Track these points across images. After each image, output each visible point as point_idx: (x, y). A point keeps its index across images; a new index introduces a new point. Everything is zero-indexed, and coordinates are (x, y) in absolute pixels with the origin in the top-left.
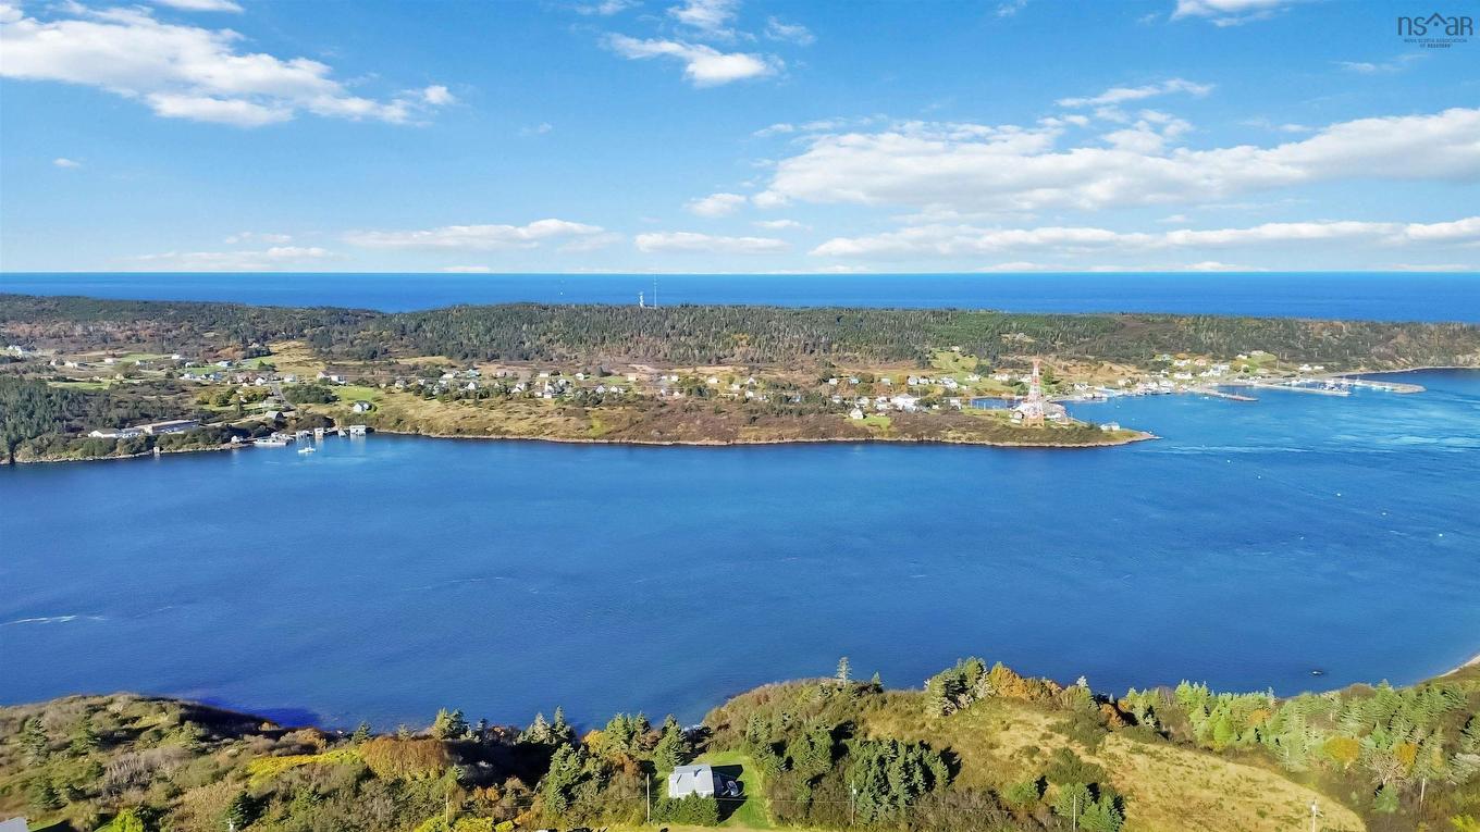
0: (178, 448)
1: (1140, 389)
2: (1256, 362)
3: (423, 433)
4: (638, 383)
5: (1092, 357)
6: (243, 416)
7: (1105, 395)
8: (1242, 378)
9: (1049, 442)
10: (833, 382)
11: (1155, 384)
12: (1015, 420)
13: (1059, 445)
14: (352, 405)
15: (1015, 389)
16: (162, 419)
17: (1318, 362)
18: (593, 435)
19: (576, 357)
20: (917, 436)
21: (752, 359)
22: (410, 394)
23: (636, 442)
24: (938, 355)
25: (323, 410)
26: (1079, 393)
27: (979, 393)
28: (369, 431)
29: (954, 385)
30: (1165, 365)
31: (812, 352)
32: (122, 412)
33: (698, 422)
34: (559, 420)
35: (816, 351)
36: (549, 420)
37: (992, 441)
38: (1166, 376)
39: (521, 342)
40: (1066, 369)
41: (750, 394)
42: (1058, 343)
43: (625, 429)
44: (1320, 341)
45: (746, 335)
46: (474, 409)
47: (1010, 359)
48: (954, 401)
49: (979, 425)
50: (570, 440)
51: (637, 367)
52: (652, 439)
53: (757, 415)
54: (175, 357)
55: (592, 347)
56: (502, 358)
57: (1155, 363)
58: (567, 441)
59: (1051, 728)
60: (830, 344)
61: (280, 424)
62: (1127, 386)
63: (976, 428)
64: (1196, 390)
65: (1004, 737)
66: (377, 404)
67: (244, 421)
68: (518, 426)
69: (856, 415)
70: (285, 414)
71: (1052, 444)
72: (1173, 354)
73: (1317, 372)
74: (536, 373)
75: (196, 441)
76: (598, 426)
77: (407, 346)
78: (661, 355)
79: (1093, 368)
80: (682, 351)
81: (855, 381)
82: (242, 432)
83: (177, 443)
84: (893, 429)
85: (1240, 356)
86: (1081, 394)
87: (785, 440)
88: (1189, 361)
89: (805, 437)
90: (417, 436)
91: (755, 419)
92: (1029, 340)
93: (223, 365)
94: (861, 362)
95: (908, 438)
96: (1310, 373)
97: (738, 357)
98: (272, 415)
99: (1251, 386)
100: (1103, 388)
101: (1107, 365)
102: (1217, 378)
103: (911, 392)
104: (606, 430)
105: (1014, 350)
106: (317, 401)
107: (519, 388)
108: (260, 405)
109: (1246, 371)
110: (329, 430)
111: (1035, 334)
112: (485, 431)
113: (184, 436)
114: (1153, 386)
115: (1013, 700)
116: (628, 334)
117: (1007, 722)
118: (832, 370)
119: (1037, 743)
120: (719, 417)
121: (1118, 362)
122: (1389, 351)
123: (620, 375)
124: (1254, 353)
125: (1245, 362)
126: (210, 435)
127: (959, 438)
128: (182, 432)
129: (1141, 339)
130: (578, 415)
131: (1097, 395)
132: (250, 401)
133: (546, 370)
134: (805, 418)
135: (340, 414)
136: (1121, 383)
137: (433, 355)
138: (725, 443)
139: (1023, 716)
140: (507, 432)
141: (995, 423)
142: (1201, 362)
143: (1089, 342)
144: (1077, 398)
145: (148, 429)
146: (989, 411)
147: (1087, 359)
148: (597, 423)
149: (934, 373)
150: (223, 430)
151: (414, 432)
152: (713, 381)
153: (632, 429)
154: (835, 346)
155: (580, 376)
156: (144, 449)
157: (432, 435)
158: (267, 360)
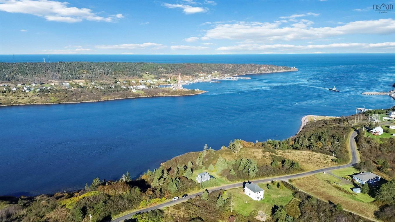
1: (195, 81)
2: (216, 74)
4: (55, 86)
7: (189, 83)
8: (214, 78)
10: (119, 83)
13: (187, 95)
15: (167, 82)
17: (228, 73)
18: (53, 102)
20: (152, 95)
24: (143, 75)
27: (159, 84)
30: (198, 75)
31: (107, 75)
38: (198, 78)
40: (176, 77)
42: (172, 71)
43: (64, 99)
47: (162, 75)
48: (155, 86)
53: (105, 92)
57: (196, 75)
62: (192, 81)
63: (166, 92)
64: (207, 81)
69: (133, 91)
72: (198, 73)
73: (229, 76)
79: (182, 77)
80: (65, 76)
81: (125, 82)
84: (145, 94)
85: (212, 73)
88: (202, 74)
89: (121, 98)
92: (165, 70)
94: (123, 77)
95: (150, 96)
96: (227, 76)
97: (85, 77)
100: (187, 81)
101: (185, 76)
102: (209, 78)
105: (162, 73)
109: (215, 76)
111: (166, 69)
114: (197, 80)
121: (187, 75)
122: (241, 70)
124: (215, 72)
125: (214, 74)
127: (163, 95)
133: (19, 83)
136: (191, 80)
138: (98, 101)
142: (205, 74)
143: (179, 71)
146: (166, 88)
147: (180, 75)
149: (144, 79)
152: (81, 84)
153: (66, 99)
155: (34, 85)
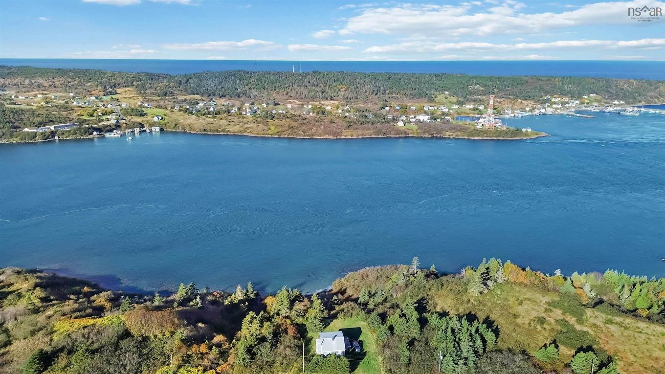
0: (67, 137)
1: (537, 112)
2: (592, 100)
3: (187, 131)
4: (292, 108)
5: (512, 97)
6: (100, 122)
7: (520, 115)
8: (585, 107)
9: (496, 137)
10: (387, 108)
11: (544, 110)
12: (479, 126)
13: (502, 139)
14: (153, 117)
15: (477, 112)
16: (59, 123)
17: (622, 99)
18: (271, 133)
19: (262, 96)
20: (431, 134)
21: (347, 98)
22: (182, 112)
23: (292, 137)
24: (438, 96)
25: (139, 119)
26: (508, 114)
27: (459, 114)
28: (161, 130)
29: (446, 110)
30: (548, 101)
31: (376, 94)
32: (40, 119)
33: (322, 127)
34: (254, 125)
35: (379, 94)
36: (249, 126)
37: (468, 136)
38: (548, 106)
39: (236, 89)
40: (500, 102)
41: (347, 114)
42: (495, 90)
43: (286, 131)
44: (623, 89)
45: (344, 86)
46: (212, 120)
47: (473, 98)
48: (447, 118)
49: (461, 129)
50: (259, 136)
51: (292, 101)
52: (299, 135)
53: (351, 124)
54: (71, 95)
55: (270, 91)
56: (227, 96)
57: (543, 100)
58: (257, 136)
59: (549, 304)
60: (385, 91)
61: (118, 126)
62: (531, 111)
63: (460, 130)
64: (565, 113)
65: (520, 310)
66: (166, 117)
67: (100, 124)
68: (233, 129)
69: (400, 124)
70: (120, 121)
71: (498, 138)
72: (552, 95)
73: (622, 104)
74: (243, 103)
75: (76, 134)
76: (273, 129)
77: (182, 90)
78: (303, 96)
79: (513, 102)
80: (313, 93)
81: (398, 108)
82: (99, 130)
83: (66, 134)
84: (419, 131)
85: (584, 96)
86: (509, 114)
87: (365, 136)
88: (558, 98)
89: (376, 135)
90: (185, 133)
91: (350, 126)
92: (482, 89)
93: (93, 98)
94: (401, 99)
95: (426, 135)
96: (619, 105)
97: (340, 97)
98: (114, 122)
99: (591, 111)
100: (519, 111)
101: (519, 101)
102: (574, 107)
103: (426, 113)
104: (277, 130)
105: (475, 93)
106: (136, 115)
107: (234, 110)
108: (109, 117)
109: (588, 104)
110: (142, 129)
111: (484, 86)
112: (218, 131)
113: (70, 131)
114: (543, 111)
115: (520, 284)
116: (287, 85)
117: (520, 299)
118: (387, 103)
119: (543, 315)
120: (332, 125)
121: (525, 99)
123: (284, 105)
124: (591, 95)
125: (587, 99)
126: (82, 130)
127: (452, 135)
128: (69, 129)
129: (536, 88)
130: (263, 123)
131: (516, 115)
132: (104, 115)
133: (247, 102)
134: (375, 126)
135: (148, 122)
136: (528, 109)
137: (194, 95)
138: (336, 138)
139: (529, 295)
140: (228, 131)
141: (469, 128)
142: (566, 99)
143: (510, 90)
144: (507, 116)
145: (52, 127)
146: (465, 122)
147: (510, 98)
148: (272, 128)
149: (436, 104)
150: (89, 128)
151: (183, 131)
152: (329, 108)
153: (290, 130)
154: (387, 92)
155: (265, 105)
156: (50, 137)
157: (192, 132)
158: (114, 97)
